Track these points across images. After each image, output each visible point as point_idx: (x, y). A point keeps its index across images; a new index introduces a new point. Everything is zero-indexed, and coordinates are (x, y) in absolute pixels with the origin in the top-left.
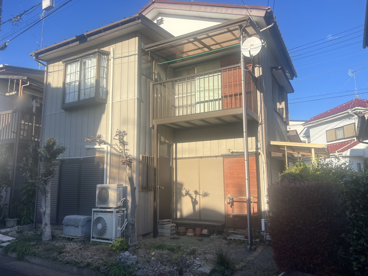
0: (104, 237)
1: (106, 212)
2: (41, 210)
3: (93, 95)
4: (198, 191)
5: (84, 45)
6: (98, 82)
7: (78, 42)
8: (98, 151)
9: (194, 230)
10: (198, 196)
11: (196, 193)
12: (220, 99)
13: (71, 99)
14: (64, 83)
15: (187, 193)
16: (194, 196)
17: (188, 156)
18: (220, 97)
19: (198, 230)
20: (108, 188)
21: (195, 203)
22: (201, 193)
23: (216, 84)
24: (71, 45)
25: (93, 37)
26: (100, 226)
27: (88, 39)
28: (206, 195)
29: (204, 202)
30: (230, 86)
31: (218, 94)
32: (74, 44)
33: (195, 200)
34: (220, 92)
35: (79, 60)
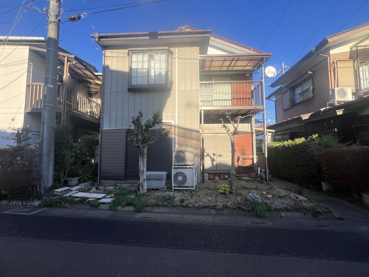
0: (184, 186)
1: (186, 168)
3: (164, 82)
4: (215, 153)
5: (154, 41)
6: (167, 73)
7: (148, 37)
9: (219, 177)
10: (215, 156)
11: (214, 154)
12: (230, 100)
14: (131, 69)
15: (208, 155)
16: (212, 156)
17: (208, 133)
19: (222, 176)
20: (185, 151)
21: (213, 160)
22: (217, 155)
23: (227, 90)
24: (139, 38)
25: (163, 37)
26: (180, 178)
27: (159, 37)
28: (220, 156)
29: (218, 160)
30: (237, 93)
31: (229, 97)
32: (144, 38)
33: (213, 159)
35: (147, 52)
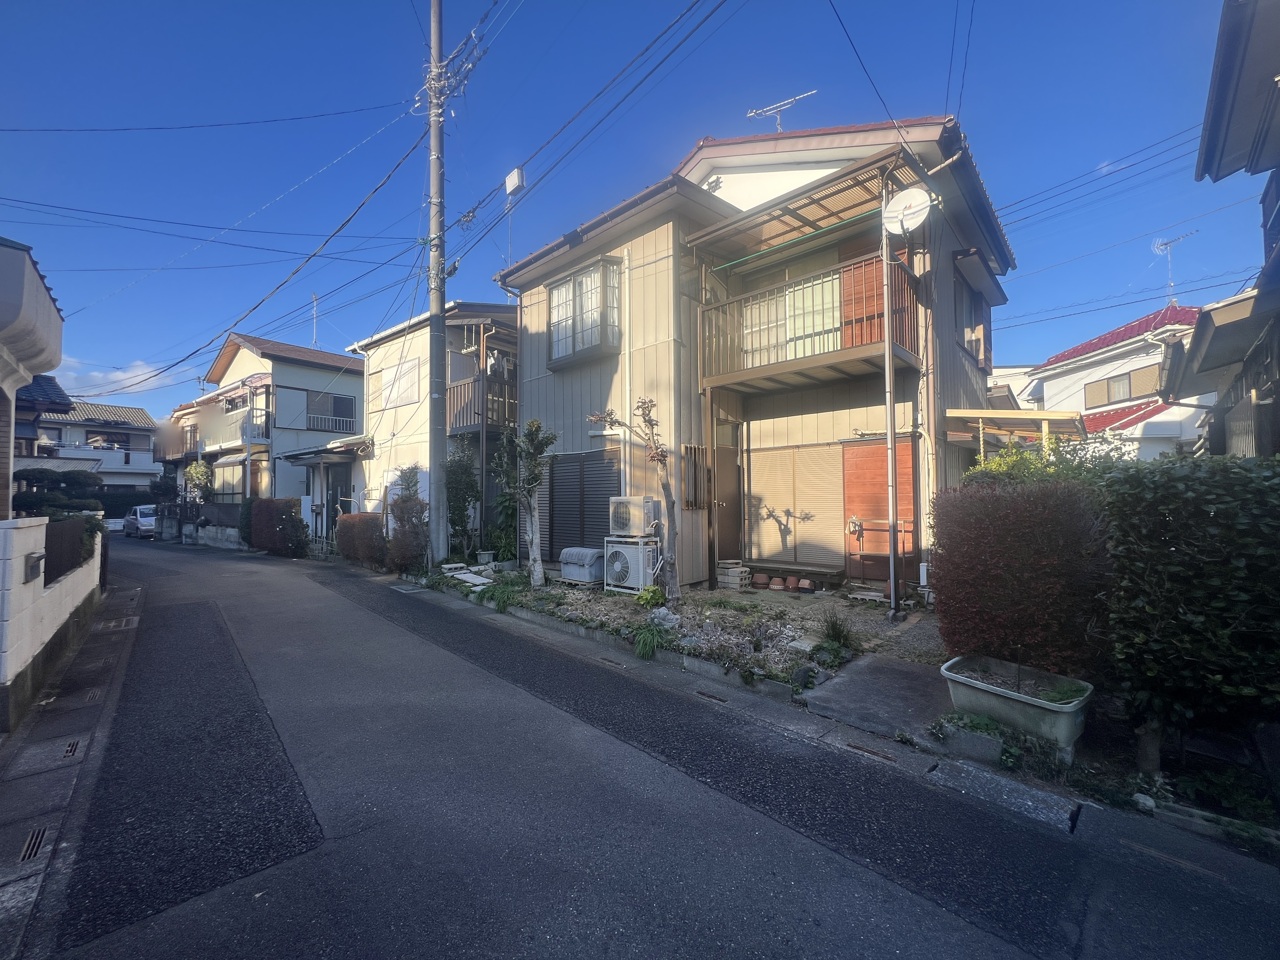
0: (625, 585)
1: (626, 543)
2: (527, 537)
3: (596, 341)
4: (792, 510)
5: (579, 250)
6: (604, 316)
7: (567, 247)
8: (609, 440)
9: (785, 580)
10: (791, 519)
11: (788, 513)
12: (836, 330)
13: (561, 351)
14: (549, 324)
15: (771, 515)
16: (784, 520)
17: (772, 446)
18: (837, 325)
19: (791, 580)
20: (629, 503)
21: (785, 531)
22: (798, 515)
23: (828, 299)
24: (555, 254)
25: (592, 234)
26: (618, 566)
27: (585, 238)
28: (806, 517)
29: (801, 531)
30: (858, 301)
31: (833, 320)
32: (562, 250)
33: (786, 526)
34: (837, 314)
35: (570, 280)
